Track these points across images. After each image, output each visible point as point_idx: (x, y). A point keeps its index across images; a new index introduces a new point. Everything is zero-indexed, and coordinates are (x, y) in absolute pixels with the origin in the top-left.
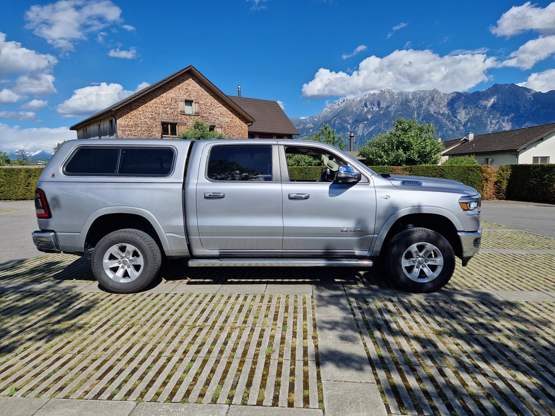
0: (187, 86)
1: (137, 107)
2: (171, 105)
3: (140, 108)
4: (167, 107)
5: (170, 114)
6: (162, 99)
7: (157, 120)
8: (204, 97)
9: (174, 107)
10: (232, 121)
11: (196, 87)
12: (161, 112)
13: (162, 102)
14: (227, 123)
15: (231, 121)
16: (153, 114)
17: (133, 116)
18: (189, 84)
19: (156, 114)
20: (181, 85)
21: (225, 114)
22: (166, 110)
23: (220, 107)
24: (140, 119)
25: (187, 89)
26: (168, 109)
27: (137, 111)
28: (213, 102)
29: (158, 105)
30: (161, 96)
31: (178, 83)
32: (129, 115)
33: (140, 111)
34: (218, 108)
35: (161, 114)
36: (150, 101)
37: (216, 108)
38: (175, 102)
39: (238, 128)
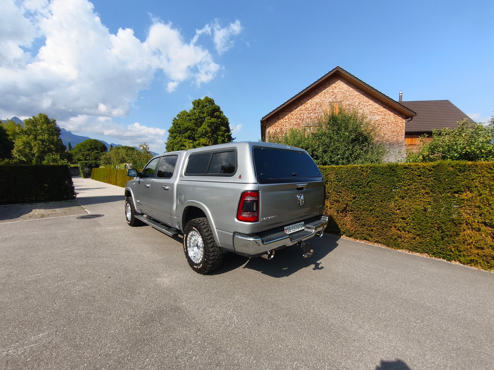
0: (333, 89)
1: (284, 116)
2: (315, 110)
3: (286, 117)
4: (312, 113)
5: (314, 118)
6: (307, 106)
7: (301, 126)
8: (352, 97)
9: (318, 111)
10: (385, 118)
11: (343, 88)
12: (305, 117)
13: (306, 108)
14: (377, 121)
15: (382, 118)
16: (297, 120)
17: (280, 124)
18: (335, 87)
19: (300, 120)
20: (327, 89)
21: (376, 112)
22: (309, 115)
23: (370, 105)
24: (286, 126)
25: (333, 92)
26: (312, 114)
27: (284, 119)
28: (361, 101)
29: (303, 112)
30: (307, 102)
31: (324, 87)
32: (277, 124)
33: (286, 119)
34: (368, 106)
35: (305, 120)
36: (295, 109)
37: (364, 107)
38: (320, 107)
39: (391, 125)
